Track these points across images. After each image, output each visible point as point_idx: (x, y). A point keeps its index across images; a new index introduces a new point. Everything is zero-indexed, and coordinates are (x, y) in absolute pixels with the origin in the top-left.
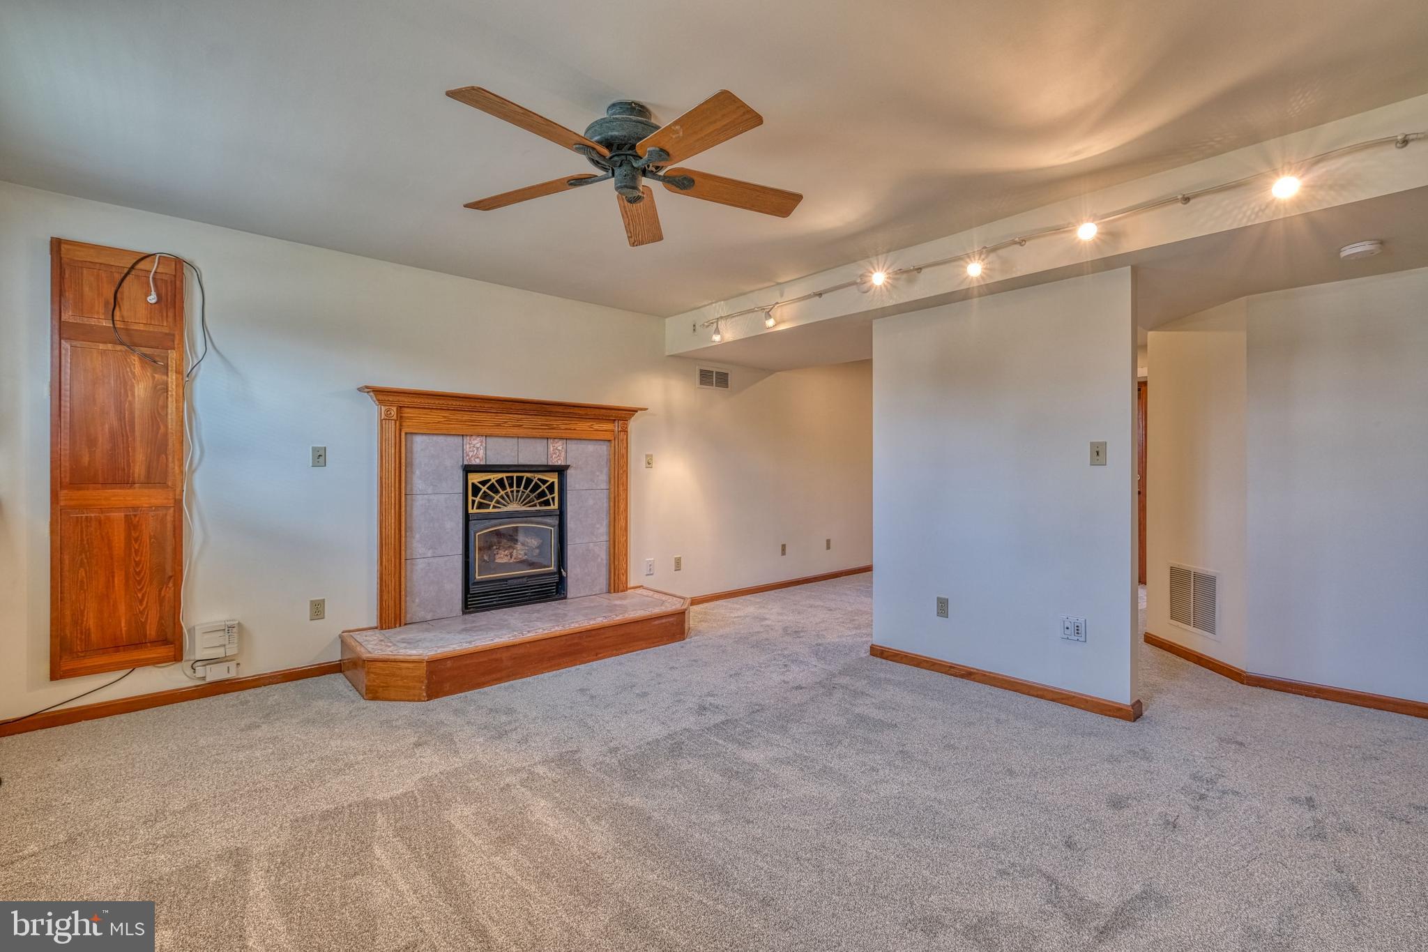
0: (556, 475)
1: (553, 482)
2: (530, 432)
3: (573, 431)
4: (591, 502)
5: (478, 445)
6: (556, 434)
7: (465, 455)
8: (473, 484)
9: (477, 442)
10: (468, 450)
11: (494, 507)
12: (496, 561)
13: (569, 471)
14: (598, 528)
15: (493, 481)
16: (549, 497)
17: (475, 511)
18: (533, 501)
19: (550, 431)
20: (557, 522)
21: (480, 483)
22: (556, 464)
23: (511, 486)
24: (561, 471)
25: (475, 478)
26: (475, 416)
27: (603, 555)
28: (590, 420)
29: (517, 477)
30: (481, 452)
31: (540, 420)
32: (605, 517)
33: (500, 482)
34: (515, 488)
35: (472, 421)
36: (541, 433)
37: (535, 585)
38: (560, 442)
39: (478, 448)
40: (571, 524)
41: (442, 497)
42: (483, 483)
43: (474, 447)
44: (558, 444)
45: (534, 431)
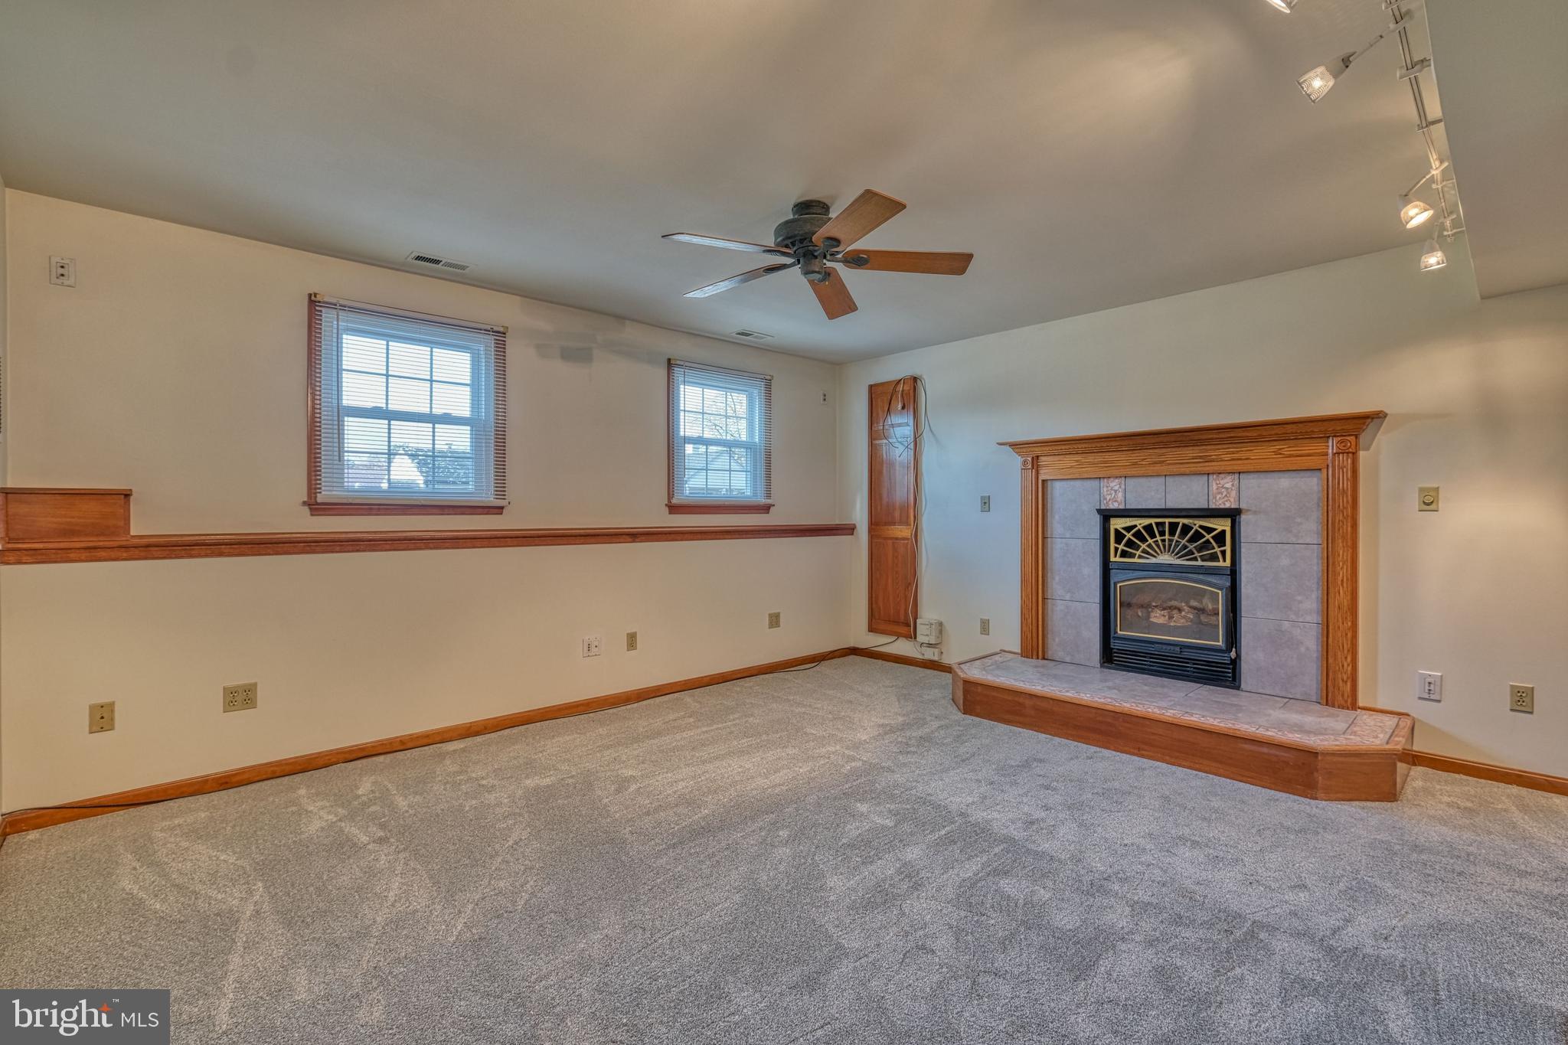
0: (1228, 522)
1: (1224, 532)
2: (1175, 469)
3: (1246, 462)
4: (1285, 562)
5: (1116, 488)
6: (1223, 468)
7: (1102, 499)
8: (1117, 531)
9: (1114, 484)
10: (1105, 493)
11: (1140, 557)
12: (1151, 620)
13: (1243, 517)
14: (1300, 602)
15: (1139, 527)
16: (1217, 550)
17: (1118, 559)
18: (1193, 554)
19: (1207, 464)
20: (1228, 584)
21: (1124, 529)
22: (1222, 506)
23: (1162, 534)
24: (1233, 515)
25: (1117, 524)
26: (1109, 457)
27: (1311, 643)
28: (1275, 443)
29: (1170, 523)
30: (1120, 495)
31: (1190, 452)
32: (1315, 586)
33: (1148, 528)
34: (1167, 537)
35: (1105, 462)
36: (1199, 468)
37: (1201, 661)
38: (1229, 478)
39: (1116, 491)
40: (1246, 590)
41: (1080, 542)
42: (1128, 529)
43: (1111, 489)
44: (1225, 481)
45: (1181, 466)
